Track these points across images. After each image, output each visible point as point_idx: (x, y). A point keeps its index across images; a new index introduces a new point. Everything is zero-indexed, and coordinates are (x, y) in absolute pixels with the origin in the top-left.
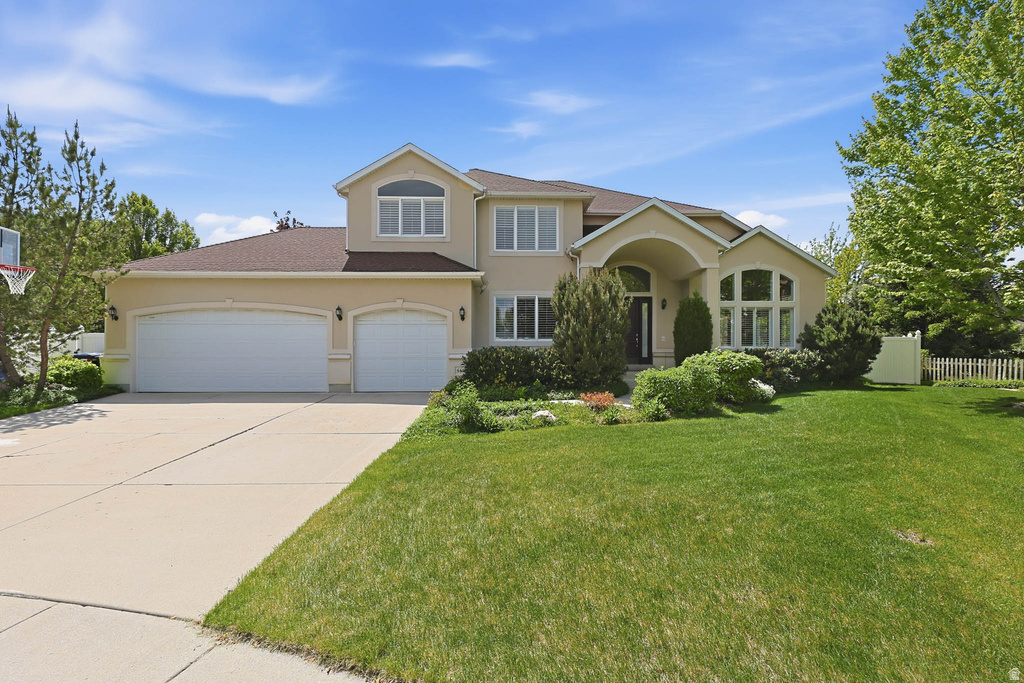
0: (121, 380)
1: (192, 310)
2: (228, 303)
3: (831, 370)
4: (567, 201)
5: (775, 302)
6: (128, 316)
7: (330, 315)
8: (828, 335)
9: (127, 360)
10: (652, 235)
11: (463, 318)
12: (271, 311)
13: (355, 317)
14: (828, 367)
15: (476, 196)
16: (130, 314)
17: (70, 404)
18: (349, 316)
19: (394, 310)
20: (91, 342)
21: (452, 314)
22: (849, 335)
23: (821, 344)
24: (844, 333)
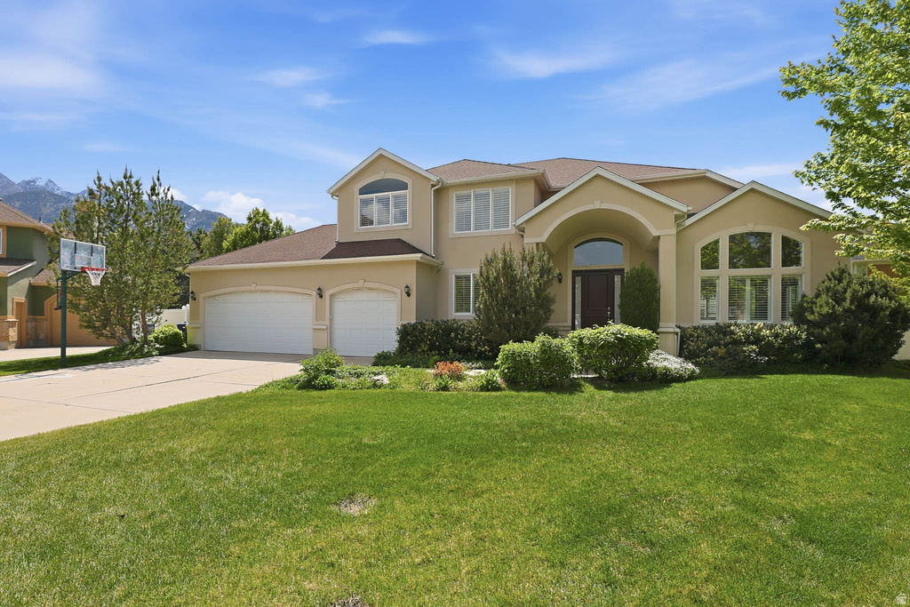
0: (197, 342)
1: (236, 292)
2: (253, 287)
3: (820, 350)
4: (518, 181)
5: (776, 270)
6: (200, 297)
7: (314, 293)
8: (821, 306)
9: (199, 328)
10: (597, 205)
11: (409, 295)
12: (267, 291)
13: (332, 296)
14: (819, 346)
15: (433, 186)
16: (202, 295)
17: (153, 356)
18: (327, 295)
19: (360, 289)
20: (181, 315)
21: (400, 291)
22: (853, 307)
23: (811, 317)
24: (847, 304)
